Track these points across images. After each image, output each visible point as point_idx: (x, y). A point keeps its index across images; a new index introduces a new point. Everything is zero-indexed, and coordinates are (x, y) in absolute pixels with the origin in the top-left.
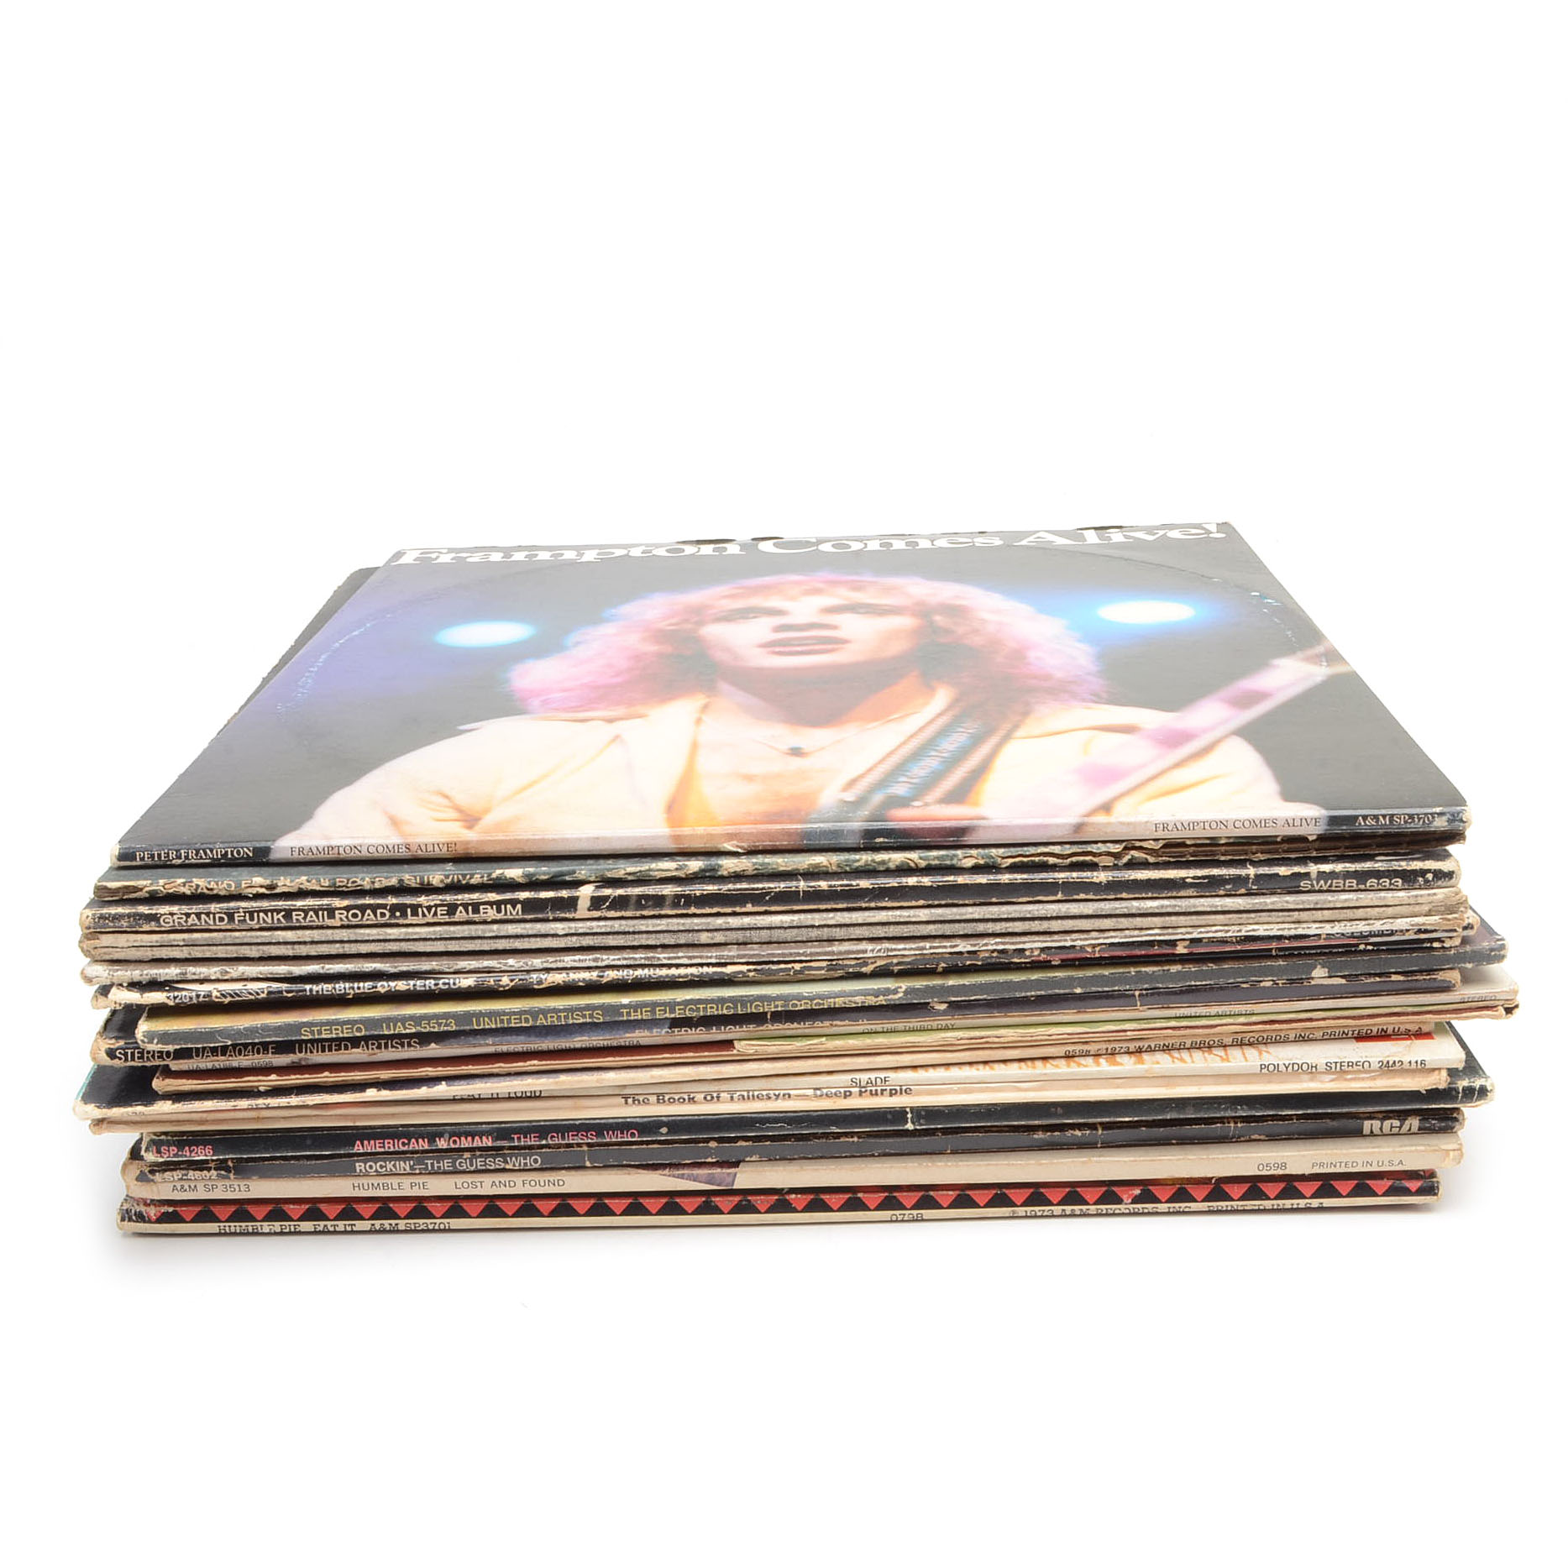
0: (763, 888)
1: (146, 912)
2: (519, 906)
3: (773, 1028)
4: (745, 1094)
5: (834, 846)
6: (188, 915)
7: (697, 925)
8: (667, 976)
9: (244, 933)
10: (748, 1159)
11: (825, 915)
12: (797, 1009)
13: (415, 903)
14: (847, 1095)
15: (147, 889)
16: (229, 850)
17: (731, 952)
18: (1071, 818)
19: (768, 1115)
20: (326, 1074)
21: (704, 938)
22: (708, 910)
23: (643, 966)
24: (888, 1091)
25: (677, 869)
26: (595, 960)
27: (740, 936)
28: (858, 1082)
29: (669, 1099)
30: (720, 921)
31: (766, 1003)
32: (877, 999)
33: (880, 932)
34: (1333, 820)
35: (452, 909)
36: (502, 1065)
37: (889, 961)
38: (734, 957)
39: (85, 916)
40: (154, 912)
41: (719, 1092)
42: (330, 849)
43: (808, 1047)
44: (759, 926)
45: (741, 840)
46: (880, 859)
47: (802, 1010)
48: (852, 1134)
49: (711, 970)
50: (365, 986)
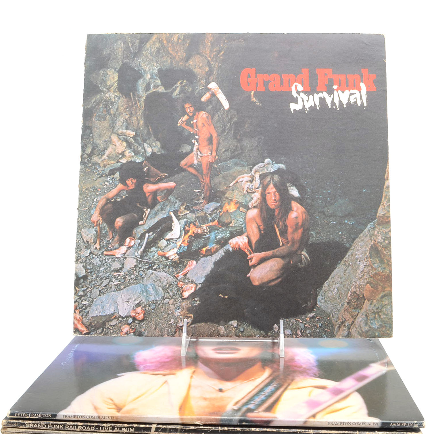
0: (208, 429)
1: (22, 422)
2: (134, 429)
6: (34, 424)
9: (50, 431)
13: (102, 425)
16: (44, 415)
18: (303, 419)
34: (383, 423)
35: (113, 428)
39: (3, 422)
45: (201, 421)
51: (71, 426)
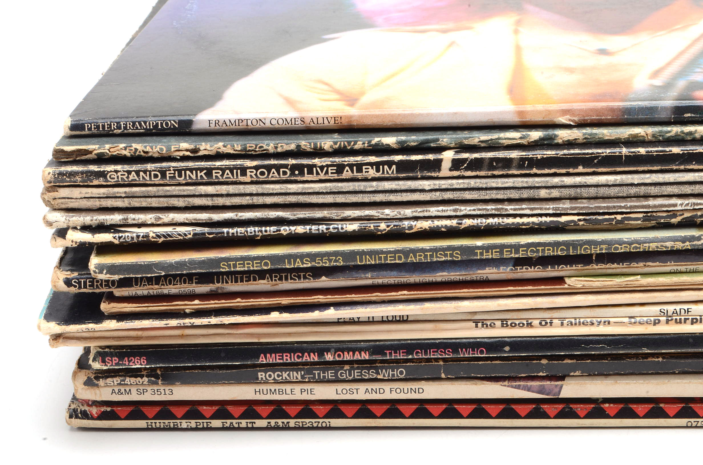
0: (592, 153)
1: (96, 170)
2: (394, 167)
3: (597, 267)
4: (573, 321)
5: (649, 120)
6: (129, 172)
7: (538, 182)
8: (513, 223)
9: (173, 187)
10: (572, 374)
11: (642, 176)
12: (618, 252)
13: (310, 163)
14: (656, 323)
15: (96, 152)
16: (159, 122)
17: (567, 205)
19: (591, 338)
20: (239, 300)
21: (543, 193)
22: (546, 171)
23: (493, 216)
24: (690, 319)
25: (521, 138)
26: (455, 210)
27: (572, 192)
28: (665, 312)
29: (511, 324)
30: (556, 180)
31: (593, 246)
32: (684, 244)
33: (688, 189)
35: (340, 168)
36: (379, 294)
37: (695, 213)
38: (568, 208)
39: (47, 173)
40: (102, 170)
41: (552, 319)
42: (240, 121)
43: (626, 283)
44: (589, 184)
45: (573, 115)
46: (688, 131)
47: (622, 253)
48: (657, 355)
49: (548, 219)
50: (271, 230)
51: (228, 171)
